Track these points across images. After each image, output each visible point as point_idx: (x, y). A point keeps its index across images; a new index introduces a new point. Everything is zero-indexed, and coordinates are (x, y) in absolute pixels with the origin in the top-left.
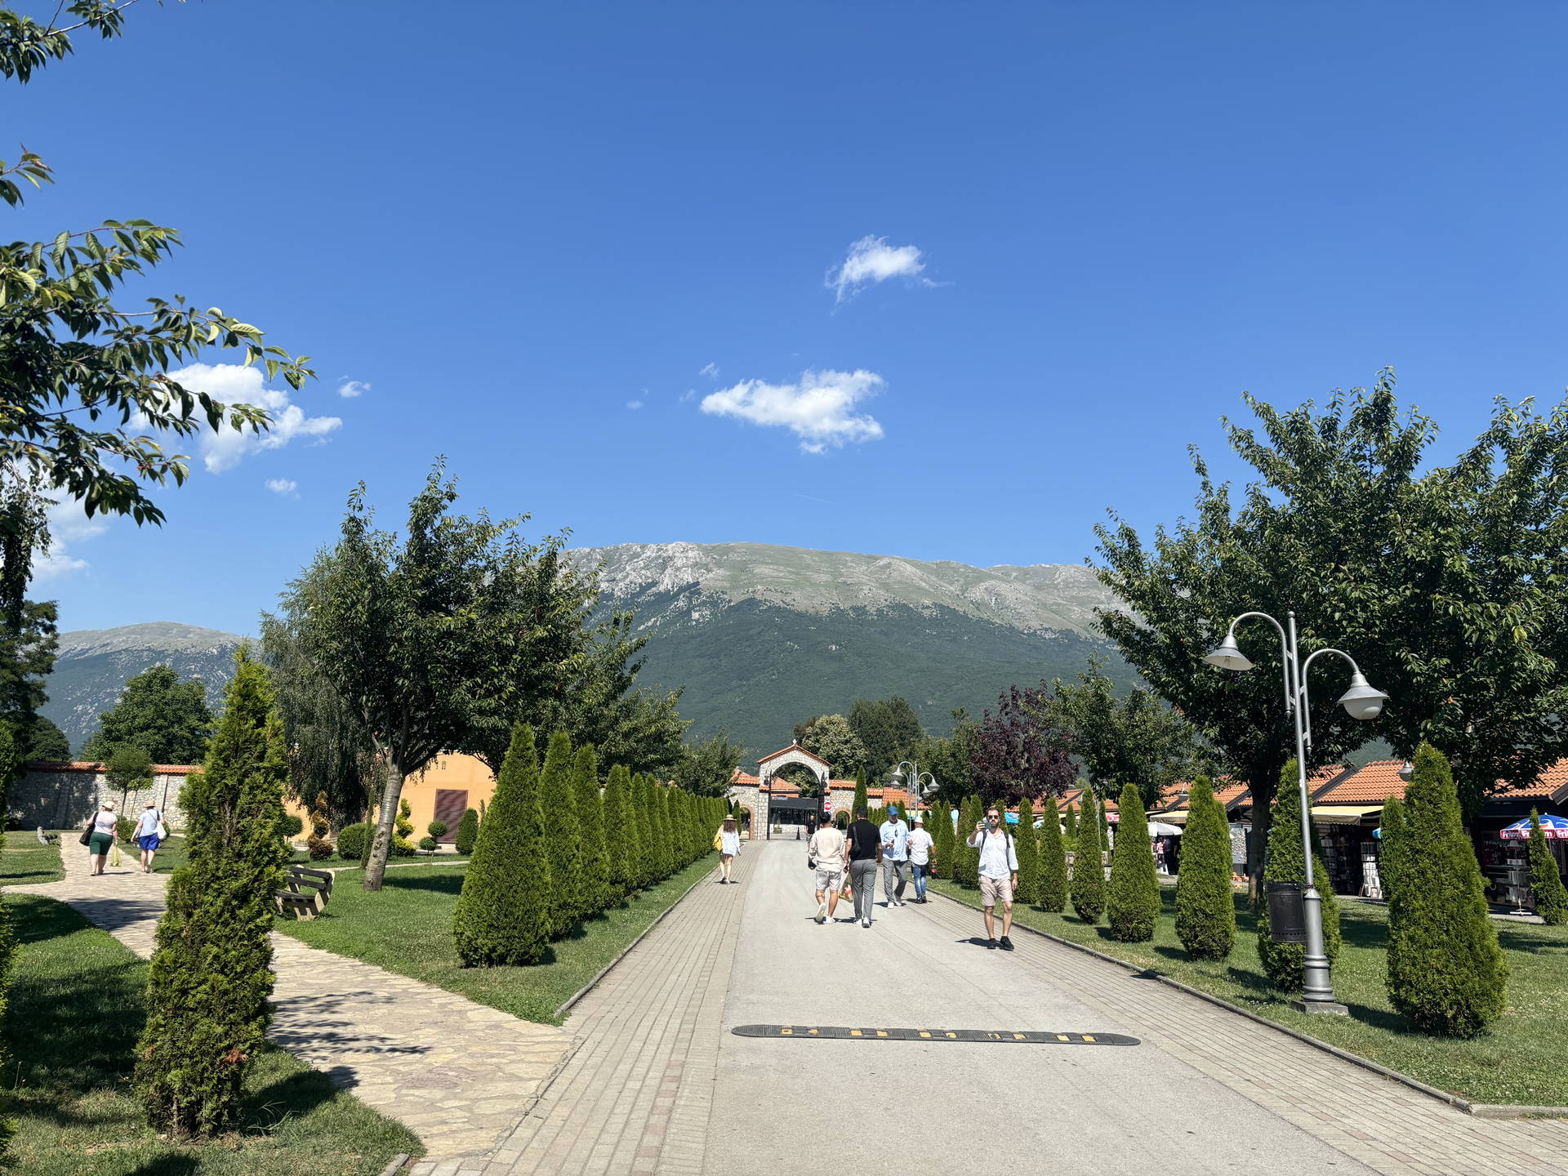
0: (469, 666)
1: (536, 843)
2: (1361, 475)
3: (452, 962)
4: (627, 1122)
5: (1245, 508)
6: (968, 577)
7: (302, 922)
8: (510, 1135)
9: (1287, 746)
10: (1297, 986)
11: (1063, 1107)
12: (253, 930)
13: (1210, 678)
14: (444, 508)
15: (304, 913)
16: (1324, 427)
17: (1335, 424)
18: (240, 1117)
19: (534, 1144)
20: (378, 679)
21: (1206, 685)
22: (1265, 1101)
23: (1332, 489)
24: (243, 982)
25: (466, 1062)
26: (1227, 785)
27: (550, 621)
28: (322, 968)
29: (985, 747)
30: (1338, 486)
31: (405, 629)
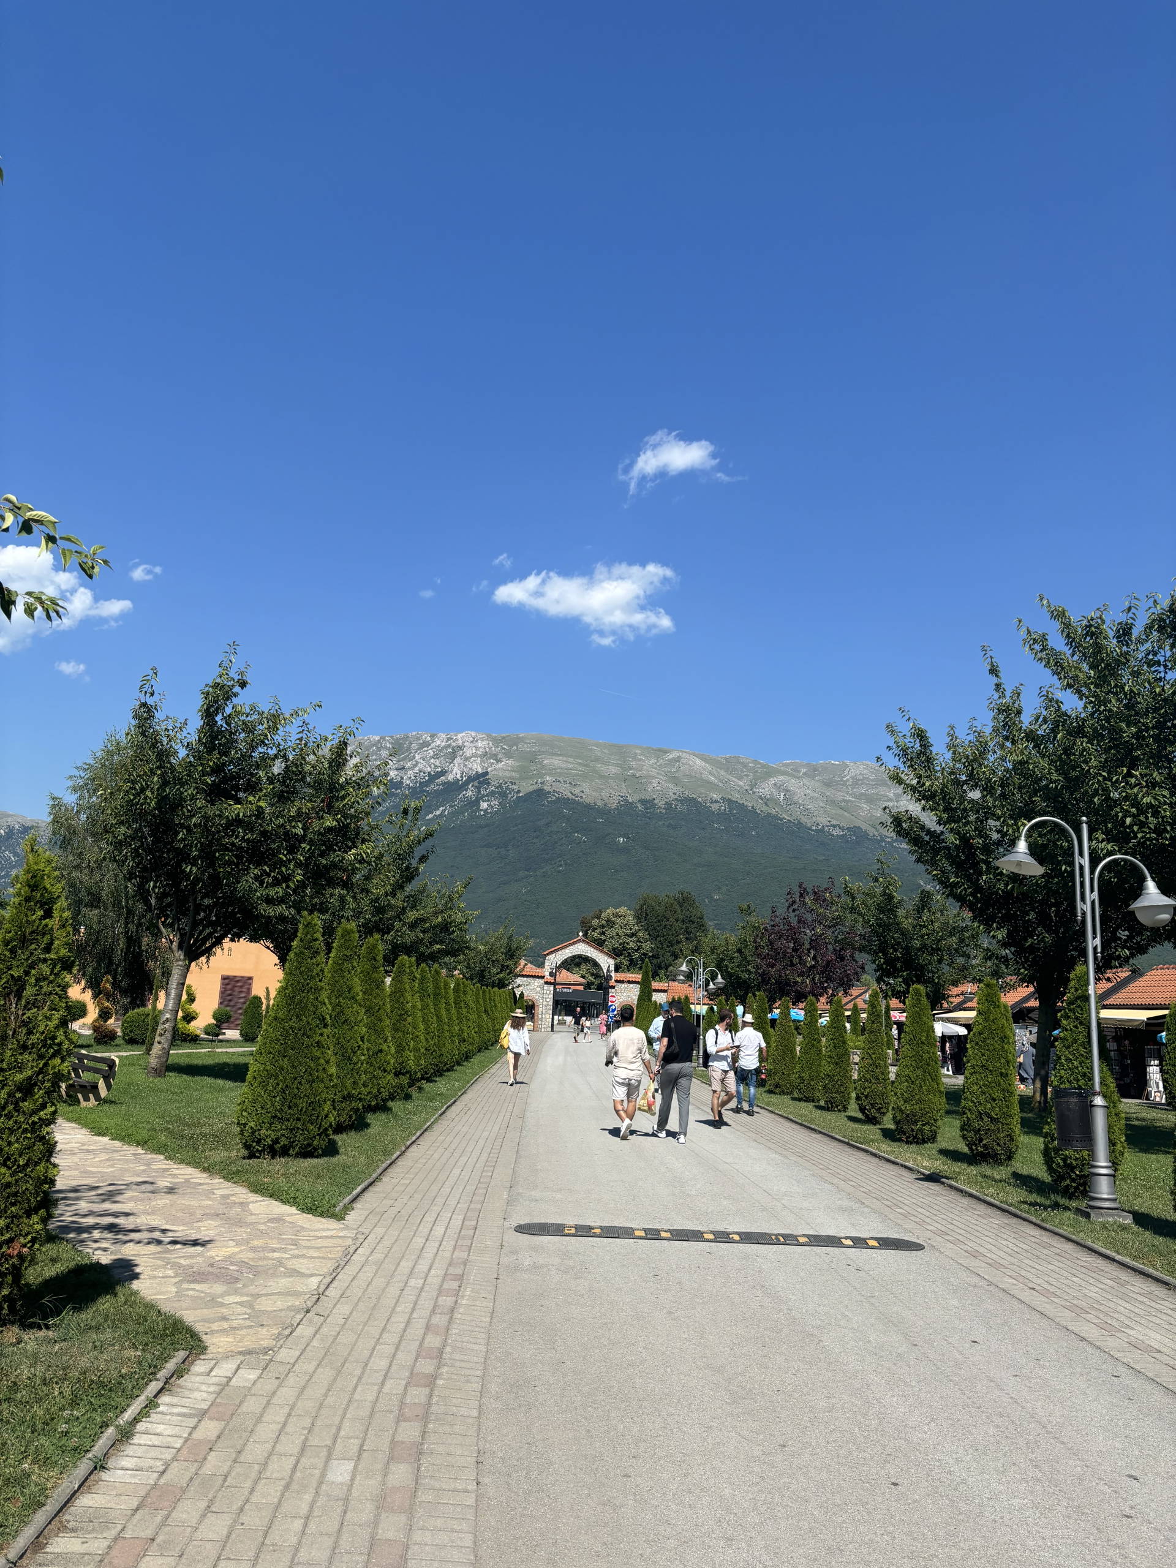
0: (257, 854)
1: (321, 1035)
2: (1155, 680)
3: (234, 1153)
4: (408, 1322)
5: (1038, 711)
6: (757, 771)
7: (85, 1108)
8: (291, 1333)
9: (1075, 949)
10: (1081, 1192)
11: (847, 1313)
12: (36, 1123)
13: (999, 880)
14: (236, 695)
15: (87, 1099)
16: (1119, 631)
17: (1130, 629)
18: (20, 1310)
19: (315, 1343)
20: (167, 864)
21: (994, 887)
22: (1050, 1310)
23: (1125, 694)
24: (26, 1175)
25: (247, 1256)
26: (1013, 987)
27: (340, 811)
28: (104, 1156)
29: (771, 943)
30: (1131, 691)
31: (194, 816)
